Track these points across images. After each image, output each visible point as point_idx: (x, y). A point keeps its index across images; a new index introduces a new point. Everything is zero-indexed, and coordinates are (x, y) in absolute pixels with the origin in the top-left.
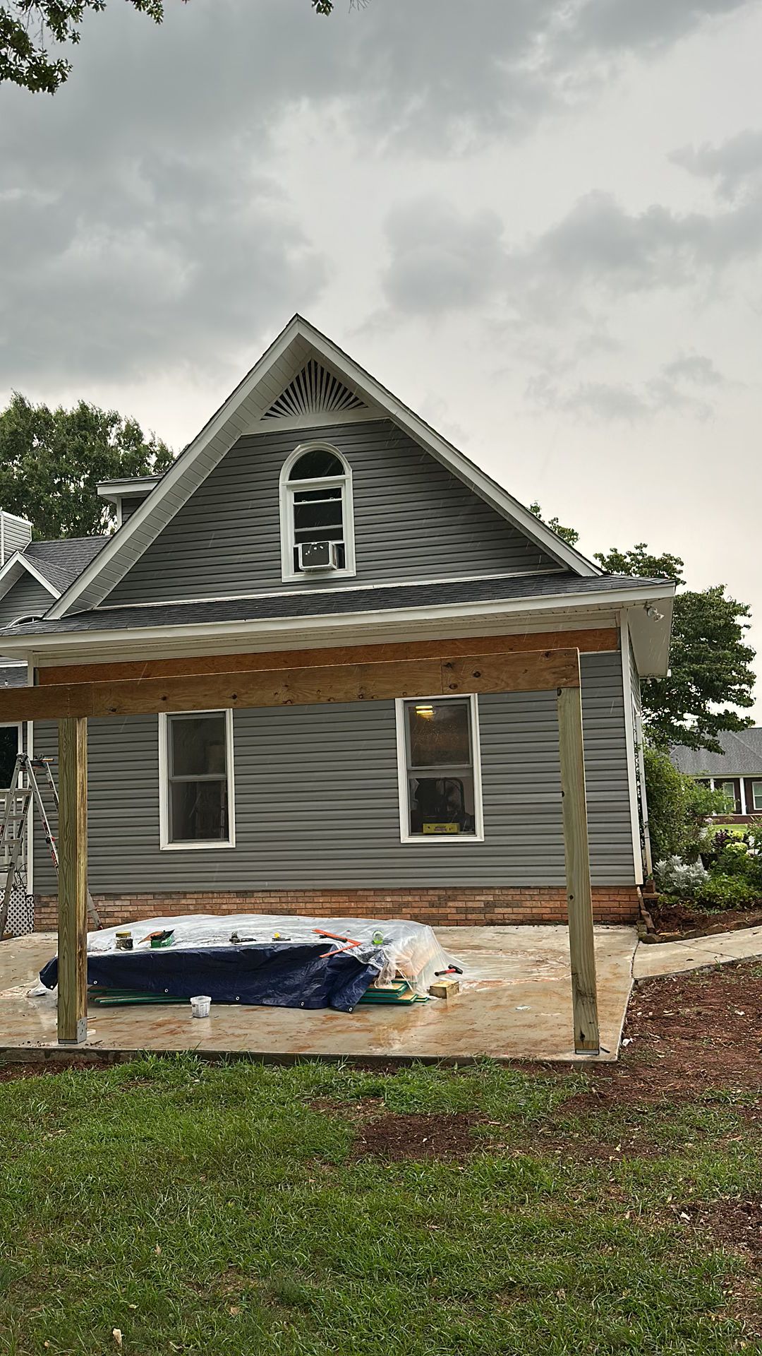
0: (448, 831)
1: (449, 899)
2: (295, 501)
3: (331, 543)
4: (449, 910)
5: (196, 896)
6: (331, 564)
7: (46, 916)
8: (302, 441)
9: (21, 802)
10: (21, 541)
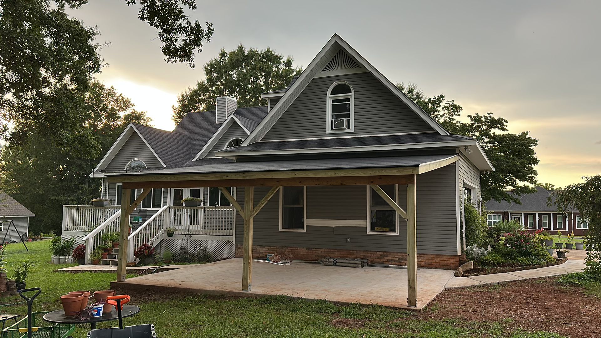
0: (385, 231)
1: (385, 256)
2: (332, 103)
3: (345, 119)
4: (384, 260)
5: (291, 248)
6: (345, 127)
7: (239, 252)
8: (336, 80)
9: (231, 210)
10: (234, 108)
